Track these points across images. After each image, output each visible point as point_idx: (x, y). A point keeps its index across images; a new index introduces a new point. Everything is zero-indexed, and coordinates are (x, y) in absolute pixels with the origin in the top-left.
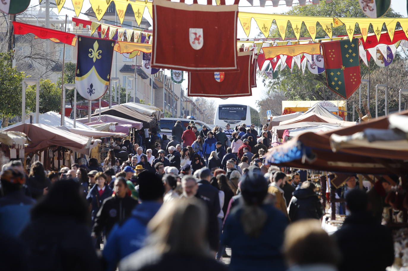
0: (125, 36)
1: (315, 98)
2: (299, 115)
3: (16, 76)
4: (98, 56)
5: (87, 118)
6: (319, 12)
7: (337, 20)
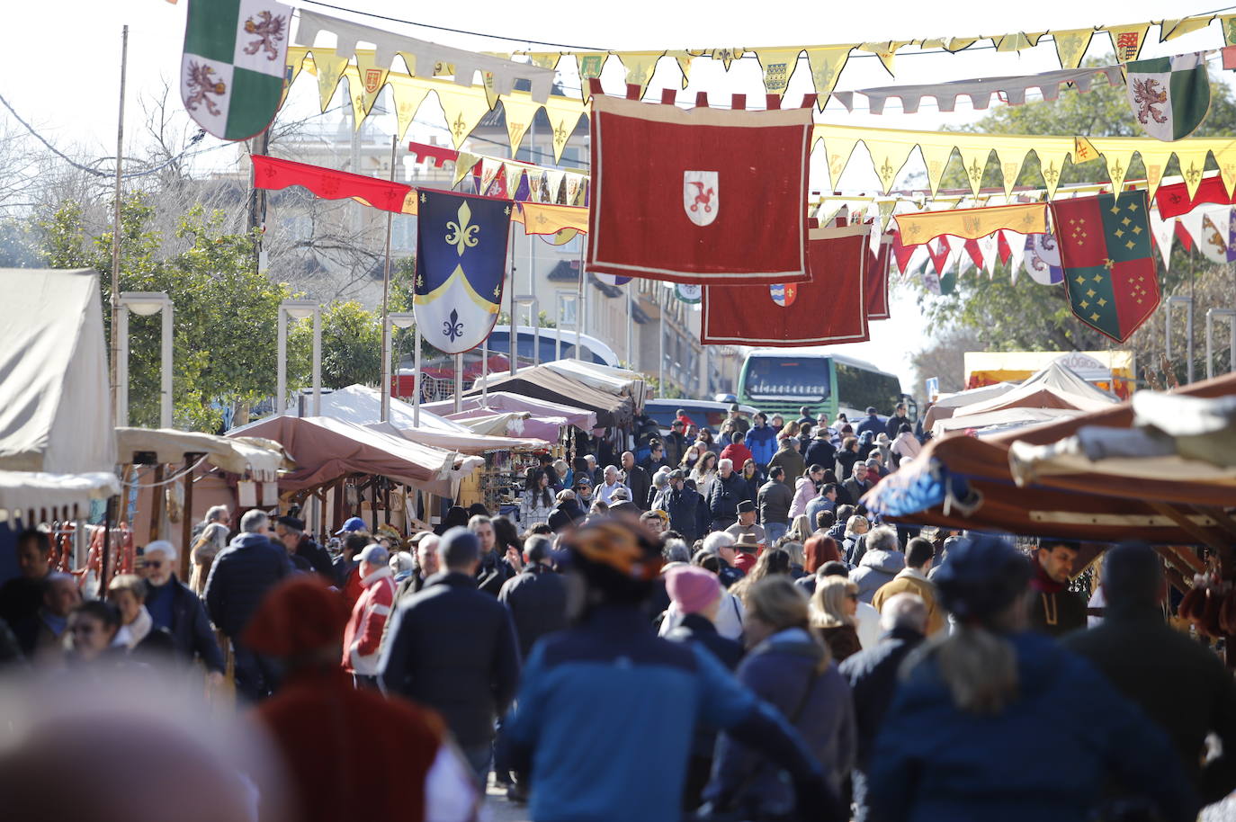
0: (544, 188)
1: (1056, 346)
2: (1008, 389)
3: (266, 294)
4: (471, 239)
5: (452, 401)
6: (1061, 121)
7: (1084, 143)
